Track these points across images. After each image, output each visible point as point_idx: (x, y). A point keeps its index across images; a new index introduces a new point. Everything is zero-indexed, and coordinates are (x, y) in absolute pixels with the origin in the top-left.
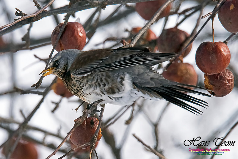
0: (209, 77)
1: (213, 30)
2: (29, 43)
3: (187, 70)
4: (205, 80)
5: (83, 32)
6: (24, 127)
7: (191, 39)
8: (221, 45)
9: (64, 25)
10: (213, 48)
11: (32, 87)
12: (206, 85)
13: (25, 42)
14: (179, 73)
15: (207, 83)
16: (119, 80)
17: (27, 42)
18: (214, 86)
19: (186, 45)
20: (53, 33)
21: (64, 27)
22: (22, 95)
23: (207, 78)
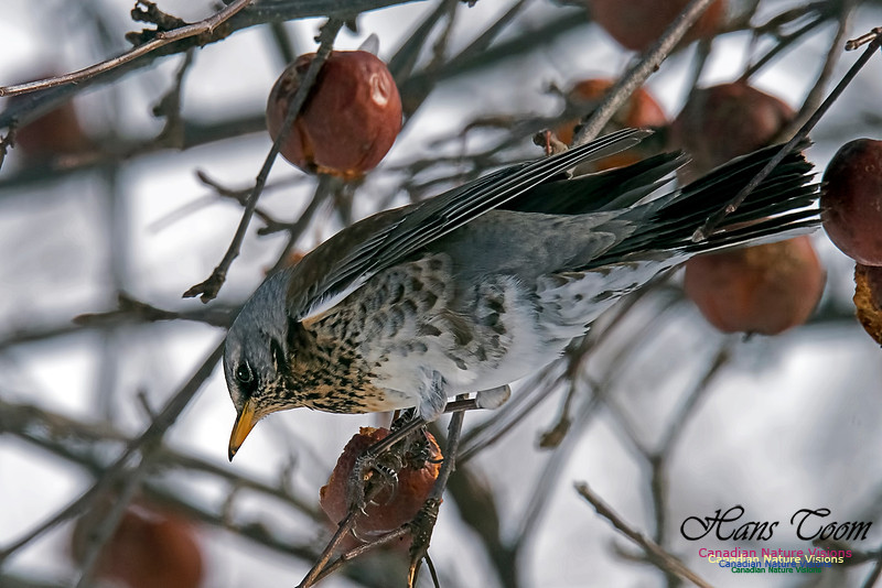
0: (872, 278)
4: (857, 290)
5: (388, 93)
9: (316, 60)
11: (186, 295)
12: (861, 310)
15: (865, 302)
16: (483, 312)
20: (276, 94)
21: (315, 69)
23: (865, 284)
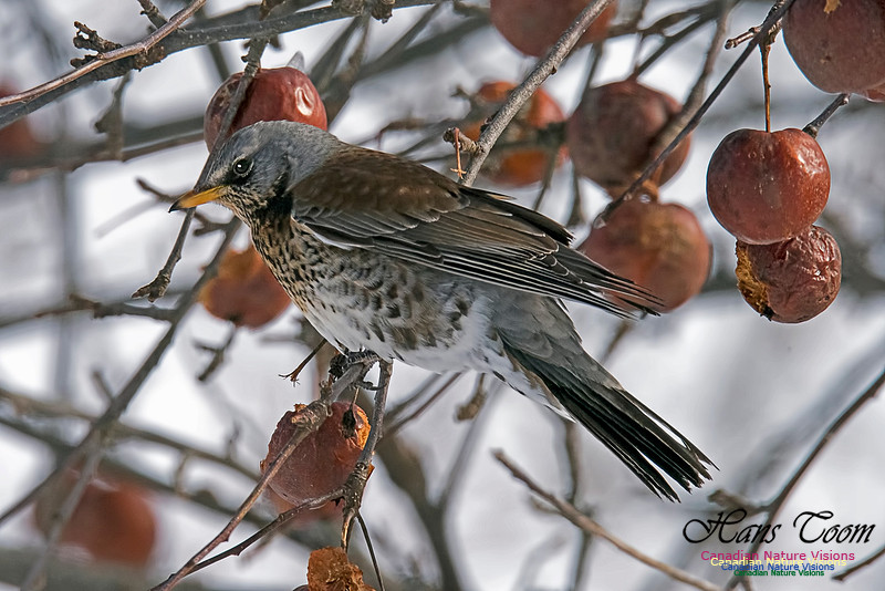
0: (754, 254)
1: (767, 87)
2: (121, 140)
3: (671, 226)
4: (739, 263)
5: (312, 104)
6: (104, 434)
7: (686, 120)
8: (798, 143)
9: (245, 78)
10: (767, 152)
12: (743, 282)
13: (103, 136)
14: (645, 240)
15: (746, 275)
16: (450, 307)
17: (114, 136)
18: (772, 284)
19: (668, 140)
21: (244, 85)
22: (98, 321)
23: (746, 258)
